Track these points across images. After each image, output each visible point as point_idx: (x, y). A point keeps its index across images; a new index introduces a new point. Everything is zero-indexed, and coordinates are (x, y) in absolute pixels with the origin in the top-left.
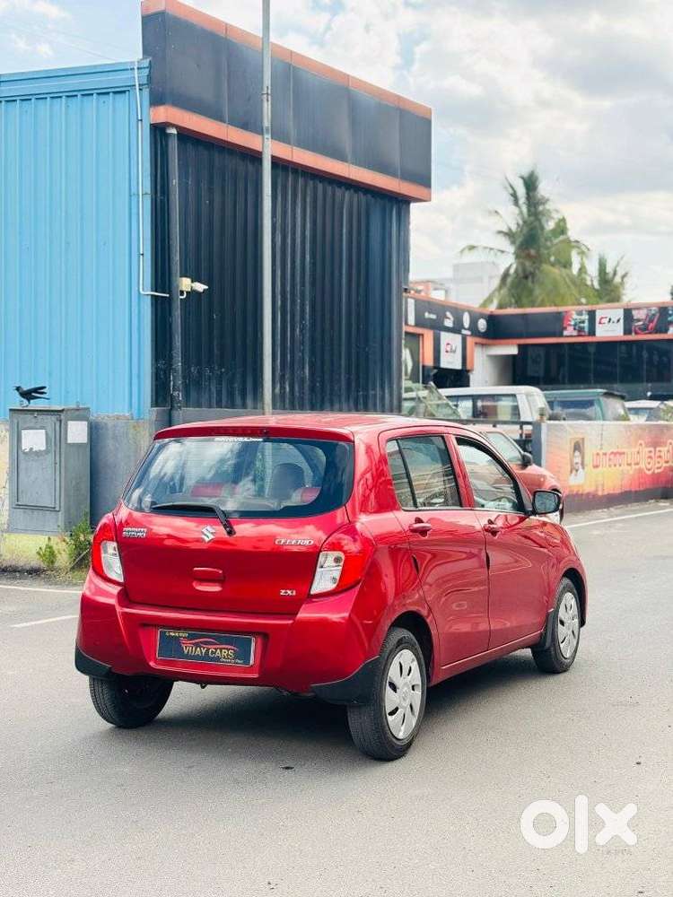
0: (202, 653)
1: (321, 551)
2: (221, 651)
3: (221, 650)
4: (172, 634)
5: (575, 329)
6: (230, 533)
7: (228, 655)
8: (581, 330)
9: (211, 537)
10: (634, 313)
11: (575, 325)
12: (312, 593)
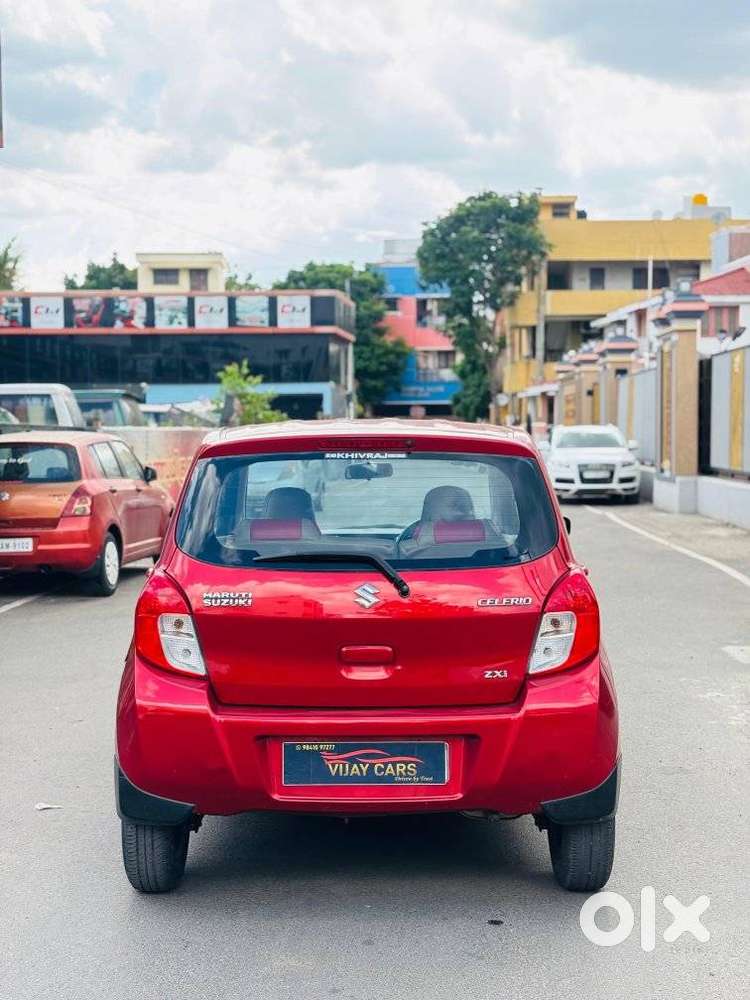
0: (361, 771)
1: (543, 612)
2: (395, 769)
3: (394, 764)
4: (307, 748)
5: (6, 319)
6: (404, 593)
7: (406, 771)
8: (13, 321)
9: (374, 600)
10: (75, 302)
11: (7, 314)
12: (531, 672)
